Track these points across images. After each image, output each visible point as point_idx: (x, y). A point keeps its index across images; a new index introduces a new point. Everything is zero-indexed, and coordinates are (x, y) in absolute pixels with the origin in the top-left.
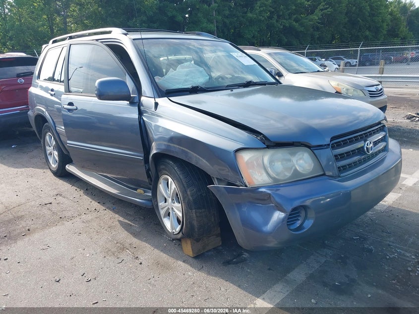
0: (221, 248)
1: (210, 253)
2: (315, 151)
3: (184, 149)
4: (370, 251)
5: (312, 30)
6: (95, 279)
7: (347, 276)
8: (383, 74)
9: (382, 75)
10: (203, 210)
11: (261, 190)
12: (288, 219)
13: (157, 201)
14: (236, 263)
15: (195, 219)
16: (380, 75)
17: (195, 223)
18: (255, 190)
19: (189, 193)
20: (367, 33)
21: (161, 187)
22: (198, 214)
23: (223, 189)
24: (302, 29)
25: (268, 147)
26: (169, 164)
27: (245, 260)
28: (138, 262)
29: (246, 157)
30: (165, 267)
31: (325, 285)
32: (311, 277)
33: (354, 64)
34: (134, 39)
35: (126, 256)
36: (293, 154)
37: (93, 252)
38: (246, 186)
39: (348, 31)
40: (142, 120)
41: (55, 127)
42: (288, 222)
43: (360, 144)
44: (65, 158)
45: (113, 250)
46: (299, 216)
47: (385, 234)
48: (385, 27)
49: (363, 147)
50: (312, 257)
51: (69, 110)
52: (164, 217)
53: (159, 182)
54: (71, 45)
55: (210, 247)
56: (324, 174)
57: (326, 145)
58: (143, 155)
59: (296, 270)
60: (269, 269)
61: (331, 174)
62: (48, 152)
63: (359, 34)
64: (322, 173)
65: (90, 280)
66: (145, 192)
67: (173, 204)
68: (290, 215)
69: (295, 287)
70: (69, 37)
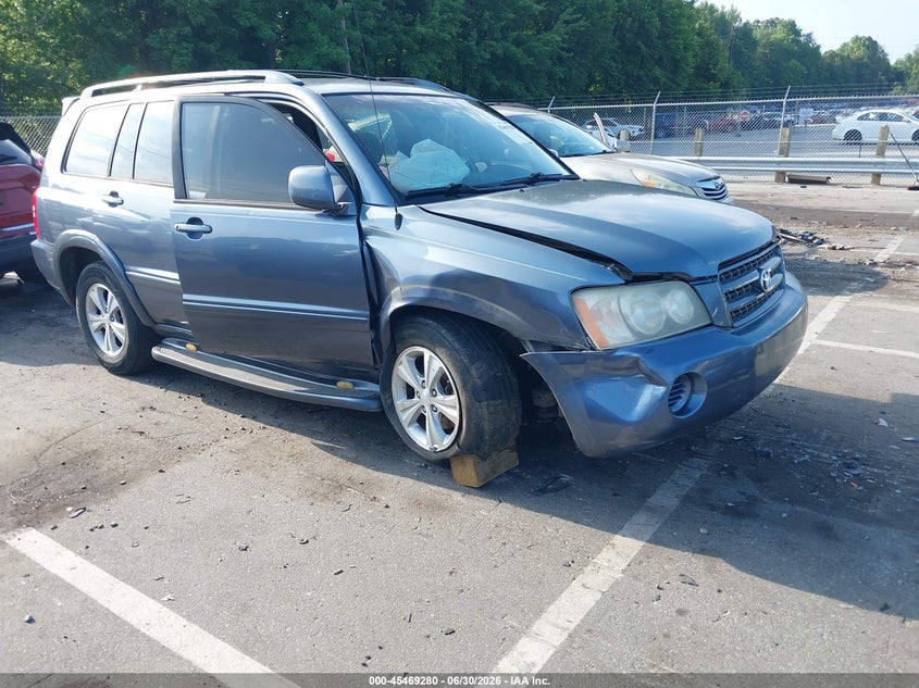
0: (517, 471)
1: (502, 480)
2: (696, 287)
3: (465, 294)
4: (767, 455)
5: (549, 62)
6: (314, 538)
7: (743, 494)
8: (701, 155)
9: (702, 158)
10: (500, 401)
11: (618, 353)
12: (671, 395)
13: (391, 397)
14: (555, 490)
15: (487, 417)
16: (696, 158)
17: (487, 426)
18: (609, 355)
19: (474, 372)
20: (658, 72)
21: (404, 370)
22: (492, 409)
23: (550, 357)
24: (530, 61)
25: (627, 283)
26: (427, 325)
27: (567, 485)
28: (380, 506)
29: (589, 301)
30: (436, 508)
31: (713, 508)
32: (687, 499)
33: (636, 134)
34: (324, 95)
35: (351, 496)
36: (663, 293)
37: (283, 498)
38: (592, 349)
39: (620, 66)
40: (365, 248)
41: (125, 270)
42: (670, 400)
43: (753, 277)
44: (145, 334)
45: (321, 491)
46: (681, 392)
47: (781, 430)
48: (691, 60)
49: (758, 281)
50: (677, 471)
51: (191, 234)
52: (409, 425)
53: (398, 362)
54: (182, 104)
55: (503, 470)
56: (711, 325)
57: (710, 277)
58: (368, 313)
59: (658, 492)
60: (615, 495)
61: (721, 324)
62: (94, 326)
63: (641, 73)
64: (709, 322)
65: (307, 542)
66: (355, 385)
67: (433, 398)
68: (673, 389)
69: (667, 515)
70: (143, 84)
